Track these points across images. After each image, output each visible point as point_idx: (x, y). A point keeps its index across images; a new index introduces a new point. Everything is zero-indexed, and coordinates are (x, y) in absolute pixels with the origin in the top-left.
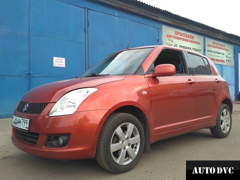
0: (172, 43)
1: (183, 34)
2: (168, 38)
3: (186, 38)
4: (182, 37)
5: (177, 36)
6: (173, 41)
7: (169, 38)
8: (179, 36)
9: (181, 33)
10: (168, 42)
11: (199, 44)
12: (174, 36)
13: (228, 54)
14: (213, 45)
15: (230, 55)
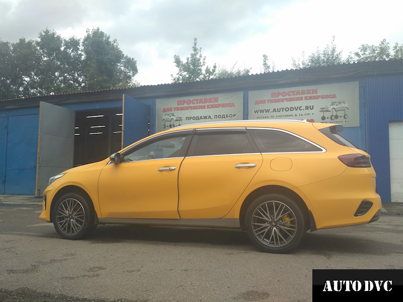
1: (193, 100)
2: (165, 113)
3: (201, 104)
5: (182, 106)
7: (168, 112)
9: (189, 100)
10: (166, 117)
11: (231, 106)
12: (175, 108)
13: (333, 104)
14: (272, 99)
15: (343, 105)
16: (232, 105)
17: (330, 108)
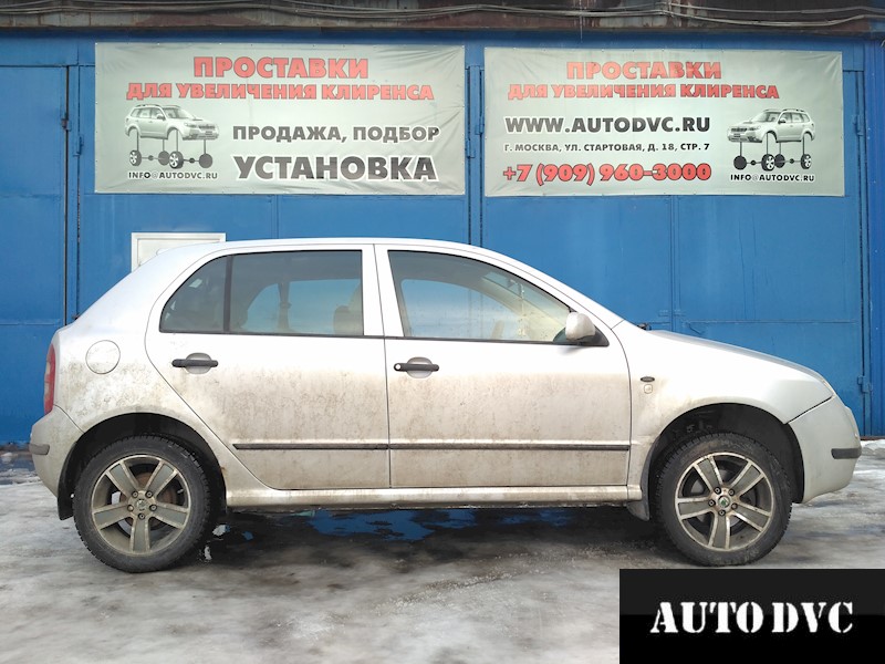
0: (170, 122)
1: (265, 61)
2: (141, 102)
3: (297, 81)
4: (256, 79)
5: (215, 80)
6: (183, 111)
7: (150, 102)
8: (231, 78)
9: (244, 60)
10: (145, 119)
11: (419, 98)
12: (184, 89)
13: (768, 117)
14: (570, 82)
15: (796, 123)
16: (425, 94)
17: (761, 132)
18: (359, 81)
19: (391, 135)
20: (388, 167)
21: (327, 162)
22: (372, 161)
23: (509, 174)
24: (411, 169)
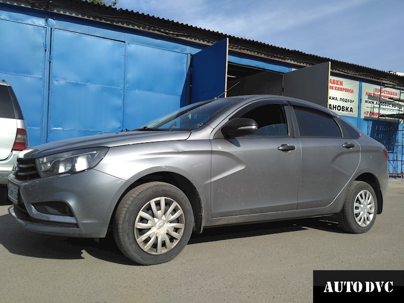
16: (352, 92)
18: (340, 86)
19: (346, 101)
20: (345, 109)
21: (335, 106)
22: (343, 107)
23: (365, 113)
24: (349, 110)
